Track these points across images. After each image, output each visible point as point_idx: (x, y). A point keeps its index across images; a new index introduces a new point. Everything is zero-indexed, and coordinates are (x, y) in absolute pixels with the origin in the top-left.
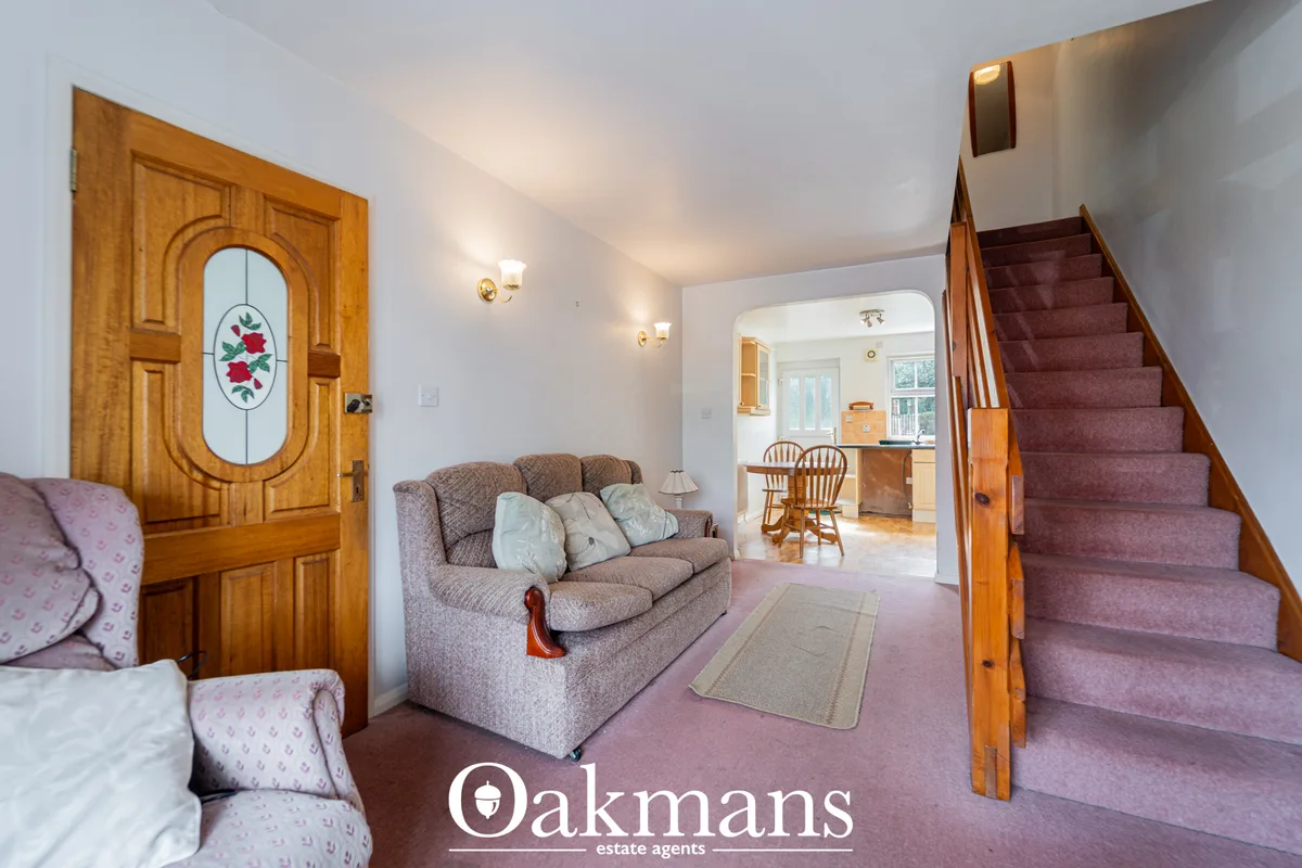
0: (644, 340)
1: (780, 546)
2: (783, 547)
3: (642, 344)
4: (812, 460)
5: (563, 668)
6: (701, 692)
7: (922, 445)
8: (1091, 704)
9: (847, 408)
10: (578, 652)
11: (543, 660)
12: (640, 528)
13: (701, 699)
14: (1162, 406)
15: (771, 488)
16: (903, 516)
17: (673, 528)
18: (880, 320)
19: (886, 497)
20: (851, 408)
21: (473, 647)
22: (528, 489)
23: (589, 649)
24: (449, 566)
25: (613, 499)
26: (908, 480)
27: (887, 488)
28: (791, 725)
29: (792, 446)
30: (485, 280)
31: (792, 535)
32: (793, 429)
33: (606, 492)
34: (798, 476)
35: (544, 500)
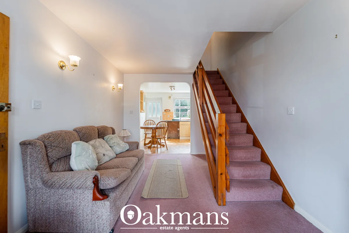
0: (114, 89)
1: (151, 149)
2: (152, 149)
3: (113, 90)
4: (160, 125)
5: (109, 202)
6: (145, 197)
7: (181, 120)
8: (235, 179)
9: (164, 111)
10: (112, 195)
11: (100, 201)
12: (118, 149)
13: (146, 199)
14: (237, 113)
15: (146, 133)
16: (177, 138)
17: (127, 147)
18: (174, 89)
19: (173, 133)
20: (165, 111)
21: (65, 203)
22: (80, 139)
23: (115, 193)
24: (52, 173)
25: (108, 140)
26: (178, 129)
27: (173, 131)
28: (173, 200)
29: (151, 121)
30: (61, 62)
31: (153, 146)
32: (150, 116)
33: (106, 137)
34: (154, 130)
35: (87, 142)
